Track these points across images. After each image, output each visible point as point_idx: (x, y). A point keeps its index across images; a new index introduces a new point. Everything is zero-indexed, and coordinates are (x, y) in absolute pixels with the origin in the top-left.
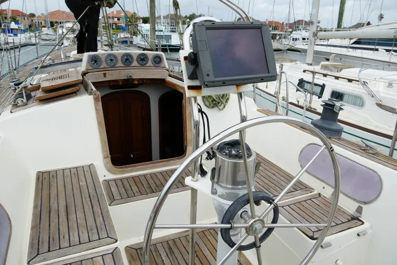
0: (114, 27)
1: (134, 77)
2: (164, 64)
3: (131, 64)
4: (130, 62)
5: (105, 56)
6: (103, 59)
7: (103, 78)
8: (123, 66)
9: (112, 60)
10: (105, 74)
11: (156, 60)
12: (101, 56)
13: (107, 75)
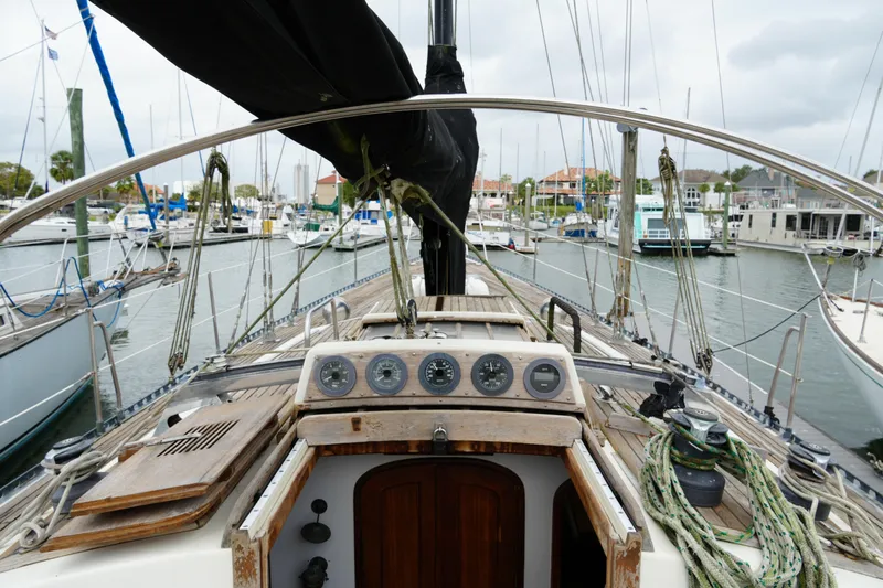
0: (562, 201)
1: (455, 436)
2: (571, 393)
3: (452, 389)
4: (449, 380)
5: (367, 361)
6: (361, 371)
7: (349, 435)
8: (425, 393)
9: (387, 373)
10: (356, 423)
11: (539, 376)
12: (353, 360)
13: (363, 426)
